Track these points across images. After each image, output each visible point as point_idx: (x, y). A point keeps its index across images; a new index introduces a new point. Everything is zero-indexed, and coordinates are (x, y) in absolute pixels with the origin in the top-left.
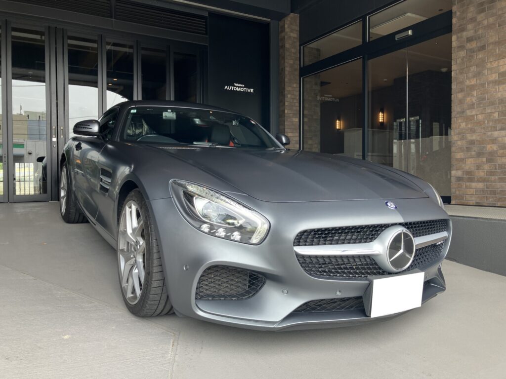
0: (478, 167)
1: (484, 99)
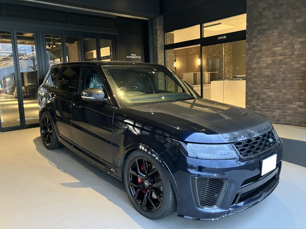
0: (258, 105)
1: (260, 74)
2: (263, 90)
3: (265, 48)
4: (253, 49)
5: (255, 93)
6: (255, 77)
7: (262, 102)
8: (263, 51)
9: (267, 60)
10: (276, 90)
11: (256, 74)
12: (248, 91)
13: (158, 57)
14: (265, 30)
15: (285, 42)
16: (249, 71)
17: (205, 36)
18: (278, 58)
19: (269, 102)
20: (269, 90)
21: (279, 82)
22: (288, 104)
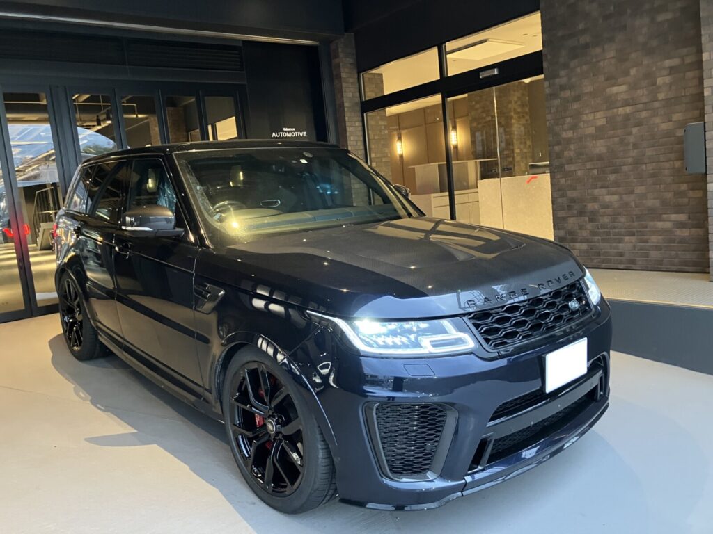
0: (581, 227)
1: (583, 154)
2: (590, 191)
3: (589, 89)
4: (562, 94)
5: (573, 200)
6: (570, 161)
7: (591, 220)
8: (586, 98)
9: (595, 119)
10: (621, 189)
11: (572, 154)
12: (556, 196)
13: (348, 129)
14: (586, 46)
15: (633, 72)
16: (557, 148)
17: (452, 71)
18: (621, 111)
19: (606, 220)
20: (604, 191)
21: (625, 168)
22: (651, 221)
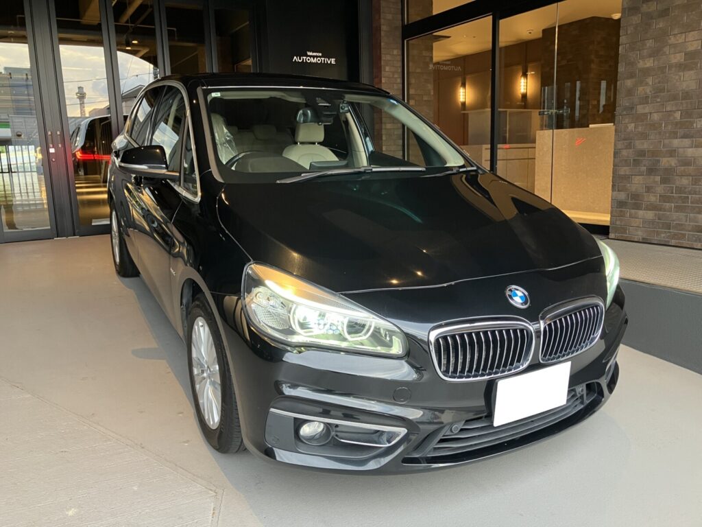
2: (667, 141)
4: (645, 8)
5: (642, 153)
6: (645, 100)
7: (664, 181)
8: (676, 13)
9: (685, 41)
12: (619, 146)
